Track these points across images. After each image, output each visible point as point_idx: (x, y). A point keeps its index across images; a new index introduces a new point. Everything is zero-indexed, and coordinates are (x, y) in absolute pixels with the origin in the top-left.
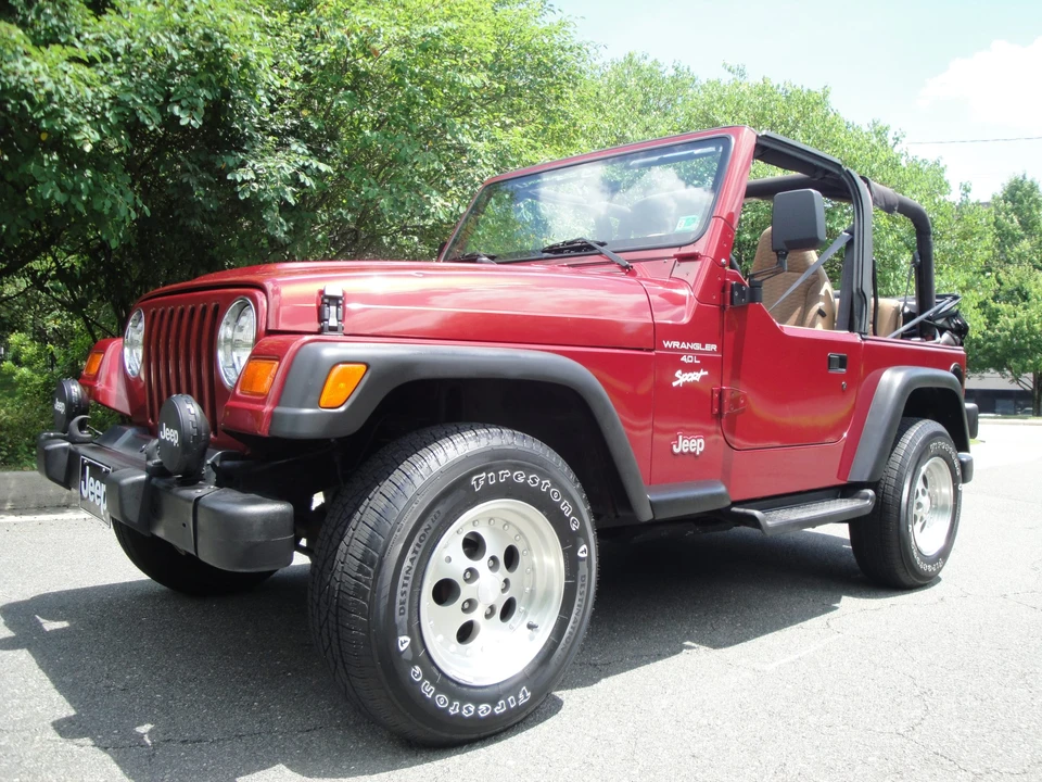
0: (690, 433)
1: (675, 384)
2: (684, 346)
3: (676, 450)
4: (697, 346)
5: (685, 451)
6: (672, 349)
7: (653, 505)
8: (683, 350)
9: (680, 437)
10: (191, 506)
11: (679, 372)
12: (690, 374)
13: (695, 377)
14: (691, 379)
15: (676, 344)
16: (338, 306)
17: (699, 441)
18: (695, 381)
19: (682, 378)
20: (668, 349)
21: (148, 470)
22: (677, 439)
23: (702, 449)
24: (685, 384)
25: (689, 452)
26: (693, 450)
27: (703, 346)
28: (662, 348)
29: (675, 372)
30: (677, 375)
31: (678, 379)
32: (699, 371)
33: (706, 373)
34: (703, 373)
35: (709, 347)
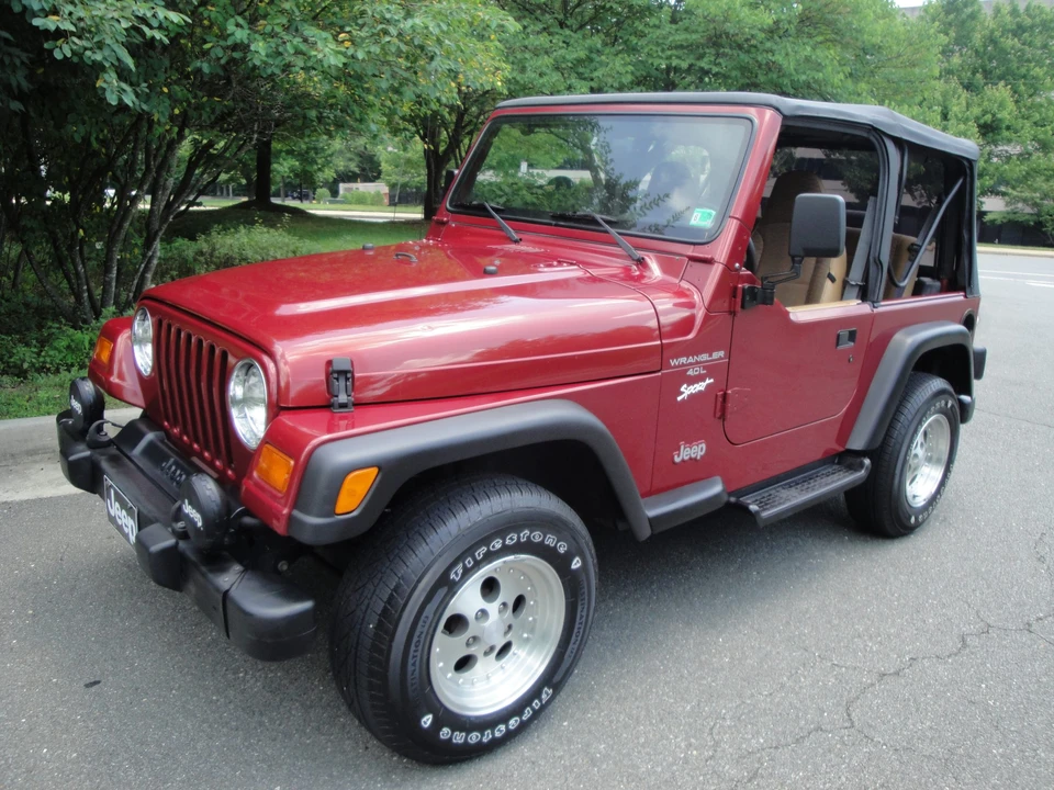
0: (690, 441)
1: (679, 398)
2: (691, 360)
3: (677, 460)
4: (704, 357)
5: (686, 458)
6: (679, 366)
7: (652, 521)
8: (691, 364)
9: (682, 447)
10: (220, 597)
11: (685, 386)
12: (696, 386)
13: (700, 387)
14: (696, 391)
15: (683, 360)
16: (347, 379)
17: (700, 446)
18: (700, 392)
19: (687, 391)
20: (675, 367)
21: (174, 532)
22: (679, 450)
23: (703, 453)
24: (691, 396)
25: (691, 459)
26: (693, 456)
27: (711, 355)
28: (669, 367)
29: (680, 387)
30: (682, 389)
31: (683, 393)
32: (704, 381)
33: (712, 380)
34: (708, 381)
35: (716, 355)
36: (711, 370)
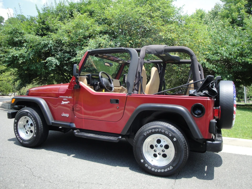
0: (65, 113)
1: (62, 104)
2: (64, 97)
3: (63, 115)
4: (67, 97)
6: (61, 98)
7: (52, 123)
8: (64, 98)
13: (67, 103)
14: (66, 103)
15: (62, 97)
17: (67, 115)
19: (63, 103)
20: (60, 97)
22: (62, 113)
23: (68, 116)
24: (64, 104)
25: (65, 116)
27: (68, 97)
28: (59, 97)
29: (62, 101)
30: (63, 102)
31: (62, 103)
32: (67, 102)
33: (69, 102)
34: (68, 102)
35: (70, 97)
36: (69, 100)
